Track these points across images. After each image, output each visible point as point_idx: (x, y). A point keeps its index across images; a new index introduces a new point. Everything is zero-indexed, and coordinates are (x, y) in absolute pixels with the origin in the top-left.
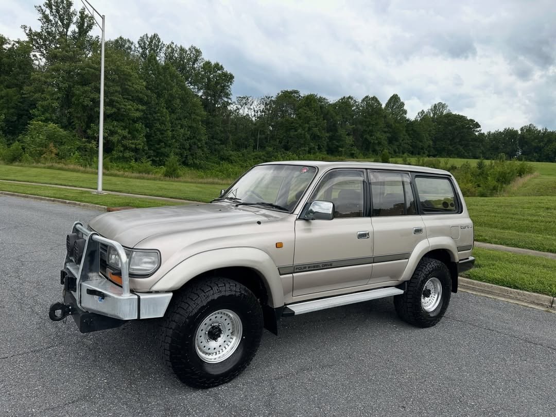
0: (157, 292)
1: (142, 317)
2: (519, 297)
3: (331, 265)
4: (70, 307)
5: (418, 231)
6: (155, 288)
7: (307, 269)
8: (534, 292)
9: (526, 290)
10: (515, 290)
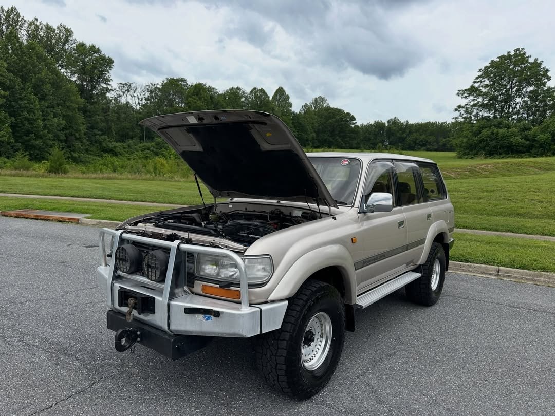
0: (273, 302)
1: (263, 332)
2: (471, 269)
3: (384, 256)
4: (139, 333)
5: (429, 216)
6: (271, 298)
7: (371, 262)
8: (482, 264)
9: (475, 263)
10: (467, 264)
